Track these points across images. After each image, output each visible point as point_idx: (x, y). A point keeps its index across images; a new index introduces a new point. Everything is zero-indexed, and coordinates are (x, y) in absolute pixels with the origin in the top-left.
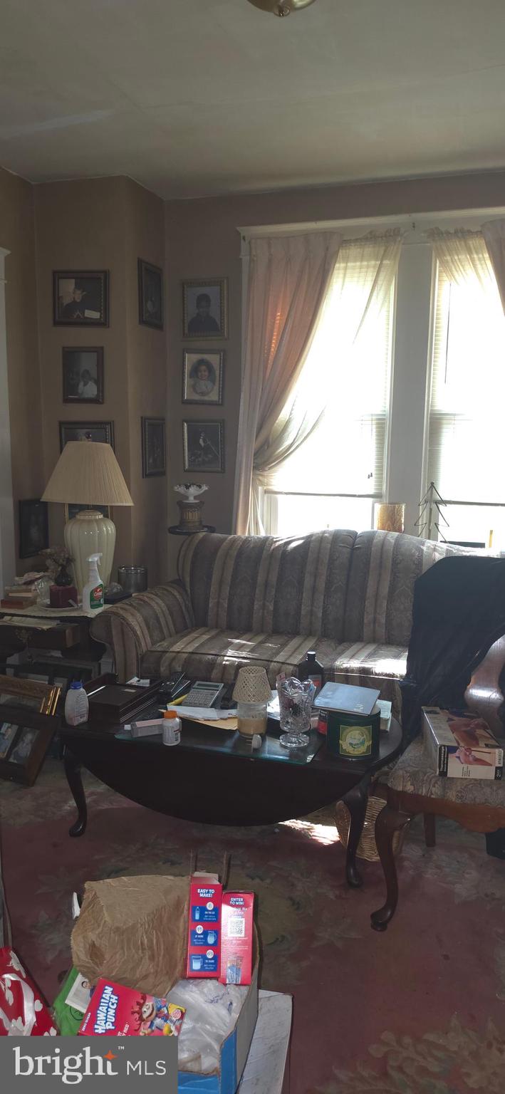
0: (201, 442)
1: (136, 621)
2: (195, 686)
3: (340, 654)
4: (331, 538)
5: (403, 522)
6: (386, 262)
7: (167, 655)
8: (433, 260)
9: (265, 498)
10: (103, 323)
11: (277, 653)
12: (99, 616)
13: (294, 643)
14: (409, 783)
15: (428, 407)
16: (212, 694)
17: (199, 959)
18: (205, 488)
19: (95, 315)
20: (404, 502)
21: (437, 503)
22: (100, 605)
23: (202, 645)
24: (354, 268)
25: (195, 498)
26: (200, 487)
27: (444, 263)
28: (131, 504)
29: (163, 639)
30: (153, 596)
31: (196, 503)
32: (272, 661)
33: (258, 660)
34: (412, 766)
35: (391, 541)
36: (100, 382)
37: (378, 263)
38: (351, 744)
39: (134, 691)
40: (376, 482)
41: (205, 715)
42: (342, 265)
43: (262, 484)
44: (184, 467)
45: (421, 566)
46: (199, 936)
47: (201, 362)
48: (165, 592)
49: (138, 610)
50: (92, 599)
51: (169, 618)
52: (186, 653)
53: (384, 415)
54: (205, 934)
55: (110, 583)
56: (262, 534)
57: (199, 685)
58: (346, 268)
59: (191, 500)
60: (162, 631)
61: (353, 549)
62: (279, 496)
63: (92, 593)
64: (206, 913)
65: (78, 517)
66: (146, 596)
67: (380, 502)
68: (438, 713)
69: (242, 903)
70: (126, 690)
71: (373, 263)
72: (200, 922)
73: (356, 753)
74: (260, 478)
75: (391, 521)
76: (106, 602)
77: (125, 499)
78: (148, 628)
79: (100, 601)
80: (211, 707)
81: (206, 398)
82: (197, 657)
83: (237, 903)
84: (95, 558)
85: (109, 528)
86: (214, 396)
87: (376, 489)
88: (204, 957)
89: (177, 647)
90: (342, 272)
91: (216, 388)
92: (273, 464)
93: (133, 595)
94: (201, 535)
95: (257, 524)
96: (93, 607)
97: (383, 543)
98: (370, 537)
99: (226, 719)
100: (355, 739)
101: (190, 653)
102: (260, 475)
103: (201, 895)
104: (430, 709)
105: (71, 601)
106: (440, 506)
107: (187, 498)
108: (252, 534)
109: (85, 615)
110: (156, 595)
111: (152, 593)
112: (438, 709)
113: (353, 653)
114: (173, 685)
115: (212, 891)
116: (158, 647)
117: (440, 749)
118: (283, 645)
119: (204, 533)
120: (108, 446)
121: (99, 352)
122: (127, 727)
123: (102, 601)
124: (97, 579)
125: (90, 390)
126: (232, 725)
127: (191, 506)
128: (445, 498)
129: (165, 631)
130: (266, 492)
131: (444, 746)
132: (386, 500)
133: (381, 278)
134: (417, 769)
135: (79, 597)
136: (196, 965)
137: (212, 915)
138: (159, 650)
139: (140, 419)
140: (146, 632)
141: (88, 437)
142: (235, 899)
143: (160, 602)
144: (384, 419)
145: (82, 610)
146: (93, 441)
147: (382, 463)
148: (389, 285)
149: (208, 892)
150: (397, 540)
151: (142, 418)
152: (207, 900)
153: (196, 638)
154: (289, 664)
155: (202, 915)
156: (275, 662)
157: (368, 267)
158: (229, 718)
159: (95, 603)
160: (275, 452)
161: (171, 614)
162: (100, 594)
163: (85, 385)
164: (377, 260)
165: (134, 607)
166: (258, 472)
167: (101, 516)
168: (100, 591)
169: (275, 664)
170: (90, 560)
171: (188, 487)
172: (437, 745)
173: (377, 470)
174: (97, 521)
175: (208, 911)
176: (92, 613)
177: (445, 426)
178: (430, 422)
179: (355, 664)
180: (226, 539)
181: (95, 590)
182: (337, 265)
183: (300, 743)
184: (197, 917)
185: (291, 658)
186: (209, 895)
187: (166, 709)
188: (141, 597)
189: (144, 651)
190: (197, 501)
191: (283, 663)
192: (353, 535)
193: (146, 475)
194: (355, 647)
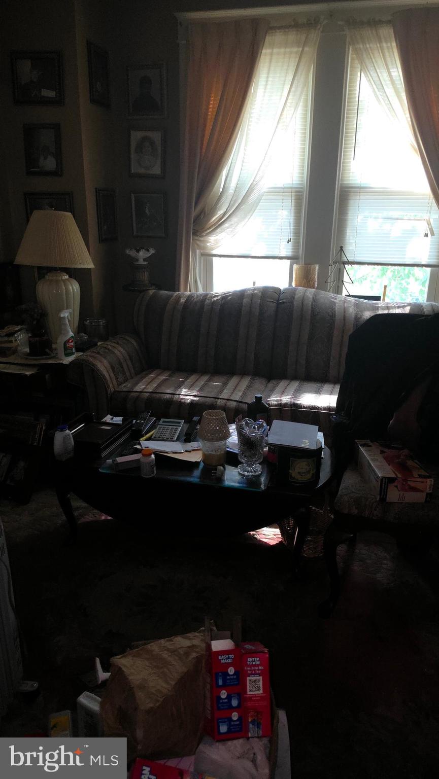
0: (147, 211)
1: (103, 366)
2: (161, 422)
3: (272, 391)
4: (260, 294)
5: (316, 280)
6: (306, 49)
7: (132, 394)
8: (347, 46)
9: (202, 261)
10: (59, 101)
11: (221, 392)
12: (71, 363)
13: (234, 381)
14: (354, 507)
15: (338, 181)
16: (176, 430)
17: (225, 722)
18: (152, 251)
19: (51, 94)
20: (317, 263)
21: (344, 263)
22: (73, 354)
23: (159, 386)
24: (278, 54)
25: (145, 260)
26: (148, 251)
27: (356, 51)
28: (91, 266)
29: (126, 380)
30: (115, 345)
31: (145, 265)
32: (218, 398)
33: (207, 397)
34: (354, 492)
35: (309, 296)
36: (58, 155)
37: (301, 49)
38: (299, 473)
39: (109, 428)
40: (293, 246)
41: (173, 449)
42: (269, 51)
43: (199, 247)
44: (133, 233)
45: (335, 317)
46: (224, 701)
47: (145, 139)
48: (124, 341)
49: (105, 358)
50: (66, 348)
51: (129, 363)
52: (148, 392)
53: (302, 188)
54: (229, 698)
55: (78, 333)
56: (201, 291)
57: (164, 422)
58: (271, 54)
59: (141, 262)
60: (125, 374)
61: (279, 304)
62: (215, 259)
63: (65, 343)
64: (229, 677)
65: (47, 277)
66: (110, 344)
67: (297, 263)
68: (371, 446)
69: (258, 663)
70: (103, 427)
71: (295, 49)
72: (224, 687)
73: (303, 479)
74: (198, 242)
75: (306, 279)
76: (78, 350)
77: (87, 262)
78: (114, 371)
79: (72, 349)
80: (176, 441)
81: (151, 172)
82: (158, 396)
83: (254, 663)
84: (65, 314)
85: (74, 287)
86: (157, 170)
87: (293, 252)
88: (230, 720)
89: (140, 387)
90: (268, 58)
91: (159, 162)
92: (210, 230)
93: (99, 344)
94: (151, 292)
95: (196, 282)
96: (67, 355)
97: (303, 298)
98: (291, 293)
99: (190, 451)
100: (303, 468)
101: (150, 392)
102: (197, 240)
103: (222, 661)
104: (363, 442)
105: (47, 350)
106: (346, 266)
107: (137, 260)
108: (193, 291)
109: (61, 362)
110: (118, 343)
111: (114, 343)
112: (369, 442)
113: (283, 389)
114: (143, 423)
115: (232, 656)
116: (125, 387)
117: (382, 480)
118: (225, 384)
119: (154, 291)
120: (69, 214)
121: (57, 128)
122: (109, 461)
123: (74, 350)
124: (68, 332)
125: (49, 163)
126: (196, 457)
127: (140, 267)
128: (350, 259)
129: (128, 374)
130: (202, 255)
131: (385, 477)
132: (302, 261)
133: (302, 64)
134: (359, 495)
135: (54, 346)
136: (223, 729)
137: (234, 679)
138: (124, 390)
139: (94, 190)
140: (112, 375)
141: (51, 207)
142: (251, 660)
143: (122, 350)
144: (301, 192)
145: (57, 358)
146: (56, 210)
147: (299, 229)
148: (309, 71)
149: (229, 658)
150: (315, 295)
151: (96, 189)
152: (228, 665)
153: (154, 379)
154: (232, 400)
155: (224, 681)
156: (221, 399)
157: (291, 53)
158: (193, 450)
159: (68, 351)
160: (210, 220)
161: (131, 359)
162: (72, 344)
163: (45, 158)
164: (299, 47)
165: (101, 355)
166: (196, 238)
167: (67, 277)
168: (72, 342)
169: (222, 400)
170: (62, 316)
171: (138, 251)
172: (378, 477)
173: (294, 236)
174: (64, 281)
175: (230, 675)
176: (67, 360)
177: (351, 198)
178: (340, 195)
179: (286, 399)
180: (172, 296)
181: (68, 341)
182: (264, 51)
183: (255, 471)
184: (220, 683)
185: (234, 395)
186: (229, 661)
187: (140, 444)
188: (105, 346)
189: (112, 391)
190: (146, 263)
191: (227, 400)
192: (277, 291)
193: (101, 240)
194: (283, 384)
